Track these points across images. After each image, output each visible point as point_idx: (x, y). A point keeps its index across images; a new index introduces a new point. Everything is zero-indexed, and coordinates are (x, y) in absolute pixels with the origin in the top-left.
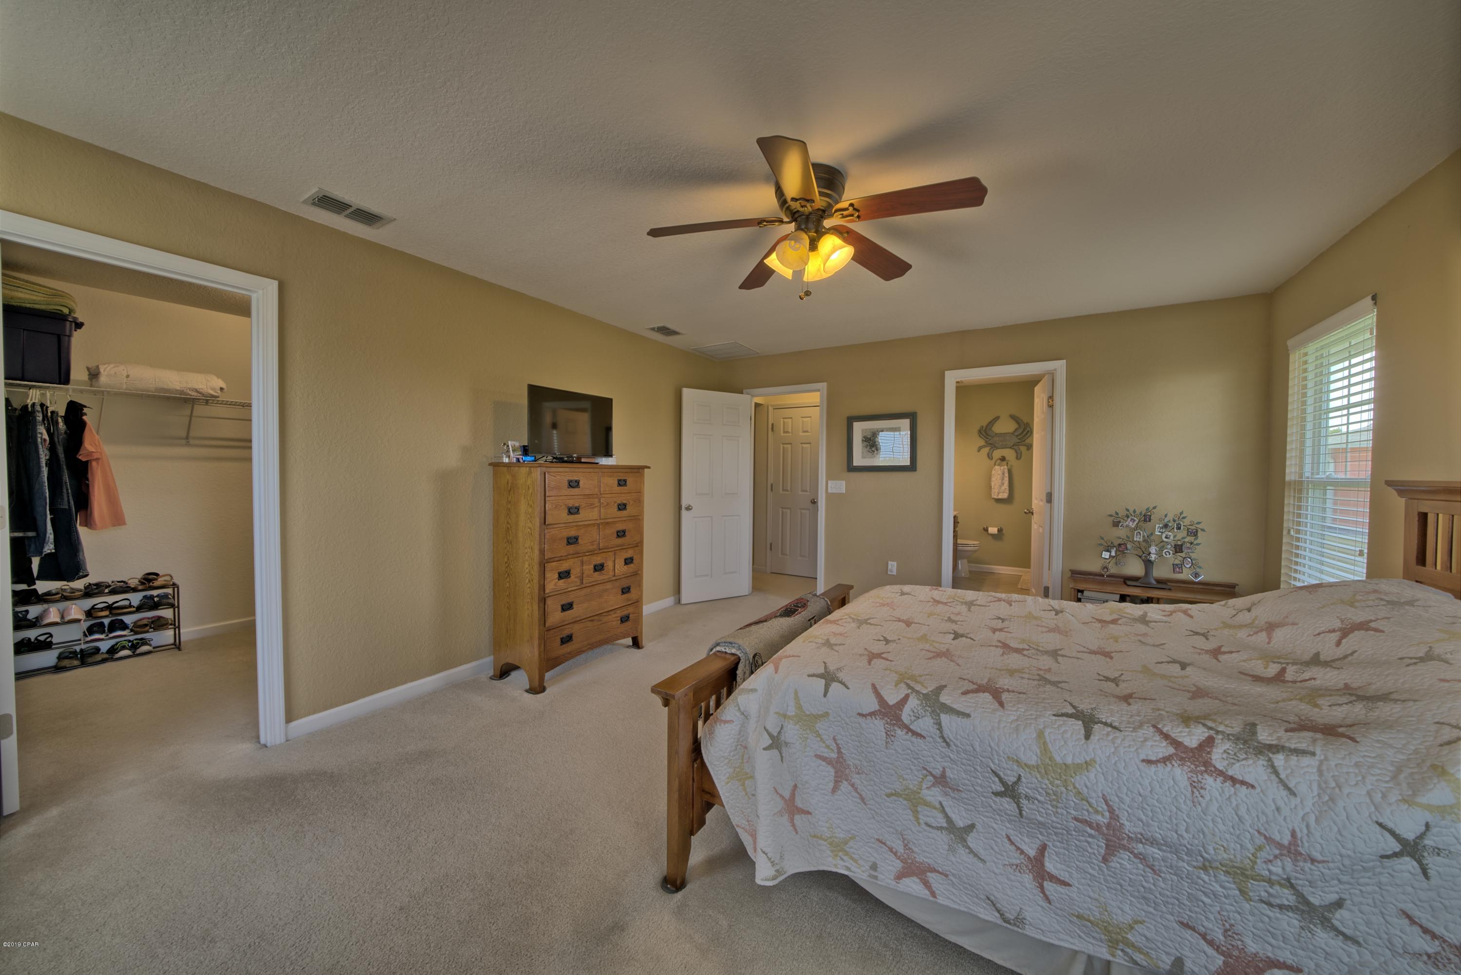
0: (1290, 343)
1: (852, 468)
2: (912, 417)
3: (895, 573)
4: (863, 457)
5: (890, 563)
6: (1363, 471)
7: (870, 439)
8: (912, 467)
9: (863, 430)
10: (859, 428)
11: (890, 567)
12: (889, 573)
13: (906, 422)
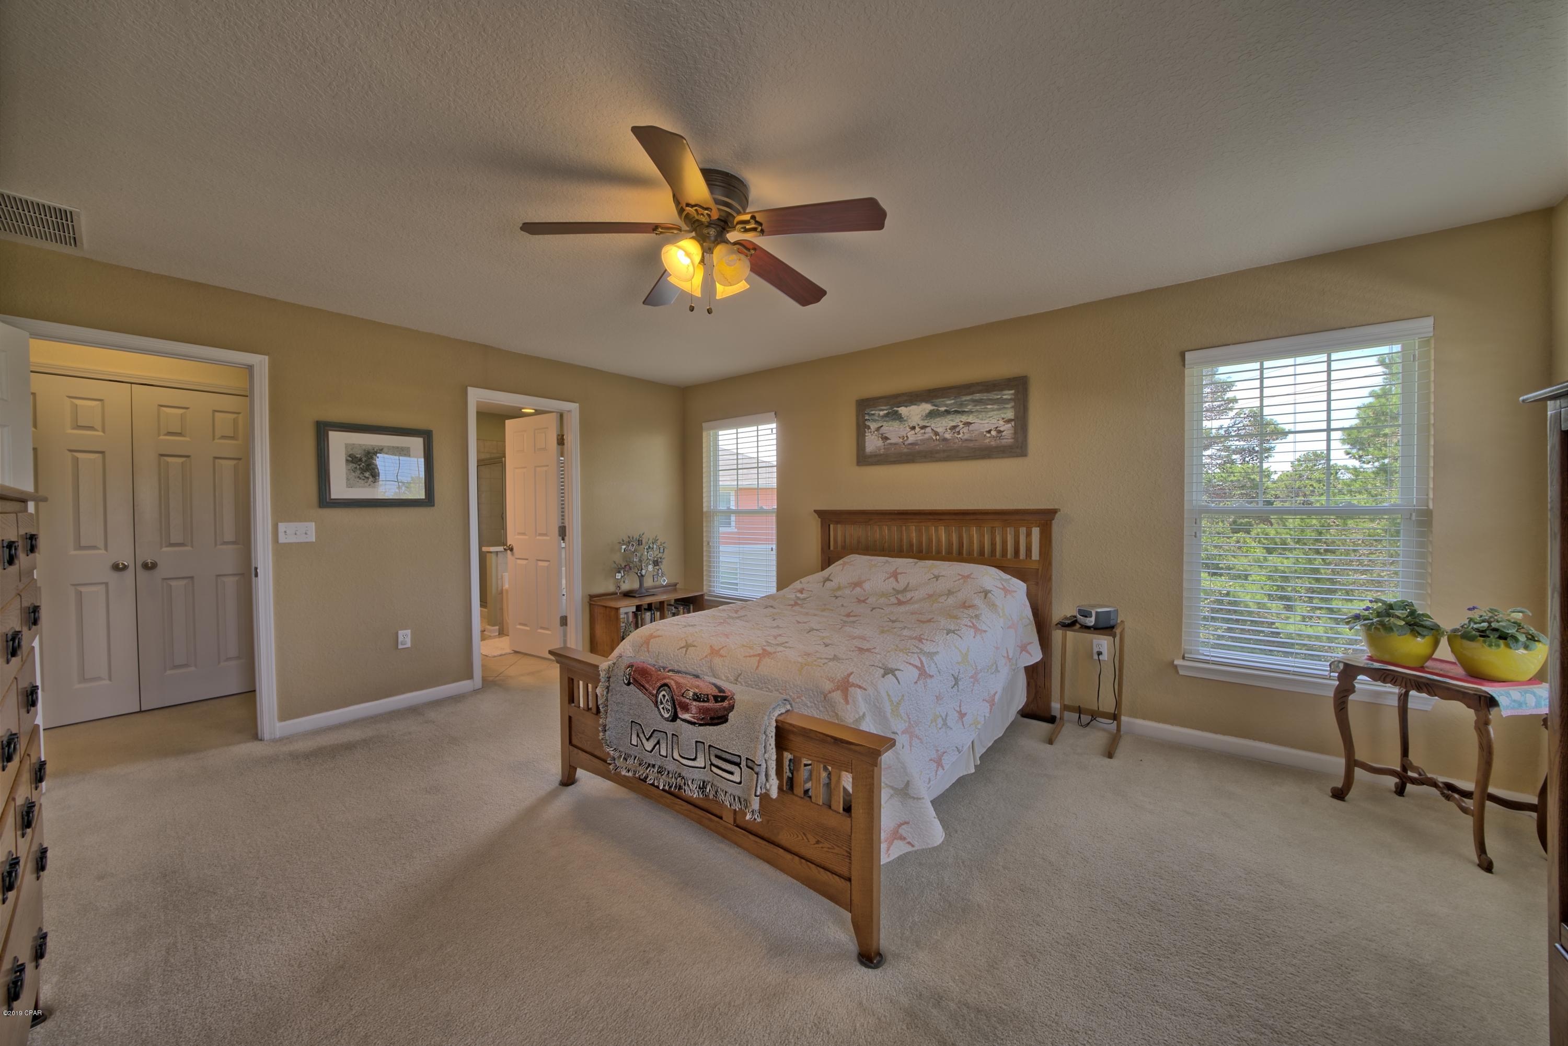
0: (704, 425)
1: (325, 501)
2: (427, 436)
3: (409, 645)
4: (349, 486)
5: (401, 633)
6: (772, 504)
7: (360, 460)
8: (429, 500)
9: (347, 446)
10: (338, 442)
11: (401, 639)
12: (400, 647)
13: (417, 443)
